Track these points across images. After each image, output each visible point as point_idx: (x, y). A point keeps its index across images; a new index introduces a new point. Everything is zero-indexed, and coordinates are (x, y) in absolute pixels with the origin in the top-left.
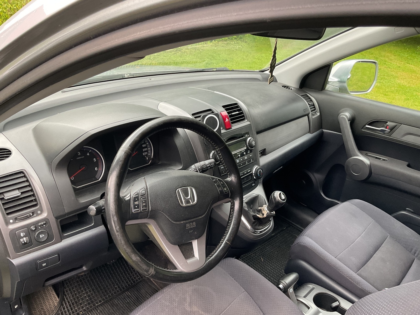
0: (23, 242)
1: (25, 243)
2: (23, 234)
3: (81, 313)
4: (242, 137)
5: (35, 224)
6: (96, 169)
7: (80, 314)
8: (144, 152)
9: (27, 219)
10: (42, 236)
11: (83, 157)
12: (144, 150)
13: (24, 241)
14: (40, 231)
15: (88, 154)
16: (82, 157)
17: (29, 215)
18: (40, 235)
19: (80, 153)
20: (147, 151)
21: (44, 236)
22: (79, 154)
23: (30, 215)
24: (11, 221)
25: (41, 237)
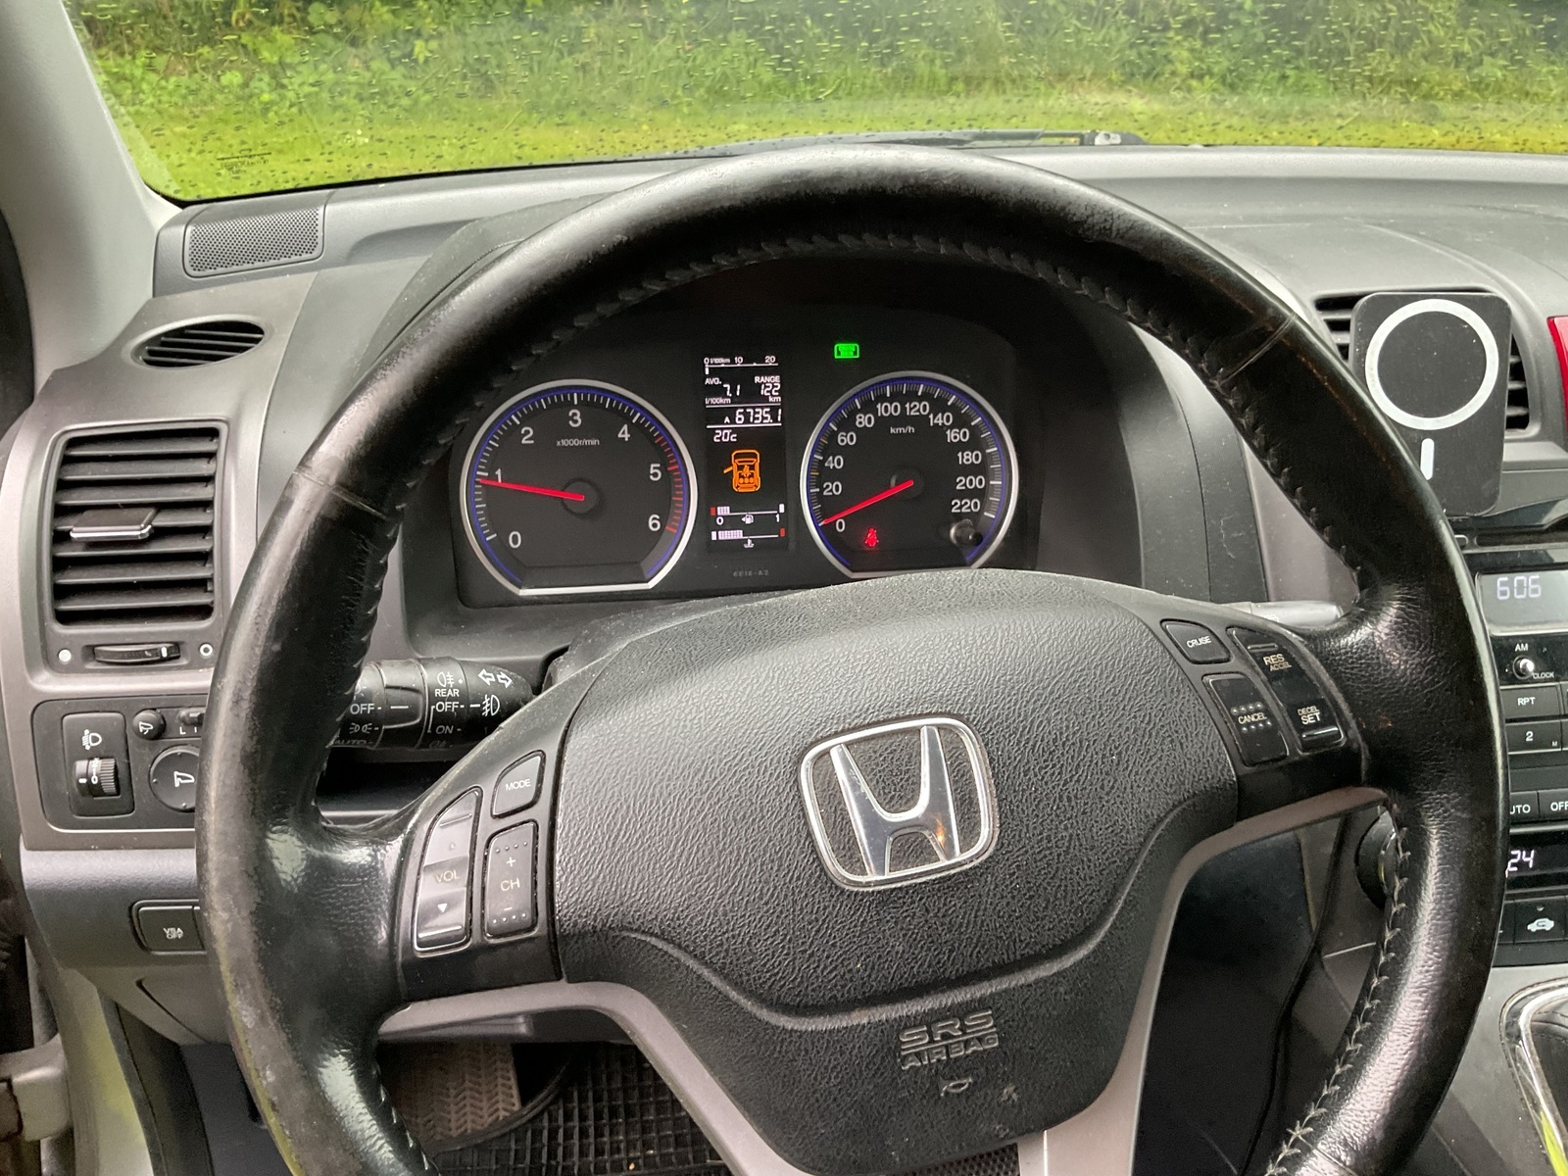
0: (83, 781)
1: (92, 790)
2: (95, 739)
3: (632, 1167)
5: (162, 704)
6: (655, 525)
7: (625, 1168)
8: (962, 495)
9: (137, 671)
10: (183, 778)
11: (594, 442)
12: (962, 483)
13: (88, 776)
14: (179, 750)
15: (624, 434)
16: (586, 442)
17: (149, 651)
18: (176, 773)
19: (578, 418)
20: (979, 494)
21: (193, 780)
22: (576, 422)
23: (157, 652)
24: (65, 656)
25: (177, 785)
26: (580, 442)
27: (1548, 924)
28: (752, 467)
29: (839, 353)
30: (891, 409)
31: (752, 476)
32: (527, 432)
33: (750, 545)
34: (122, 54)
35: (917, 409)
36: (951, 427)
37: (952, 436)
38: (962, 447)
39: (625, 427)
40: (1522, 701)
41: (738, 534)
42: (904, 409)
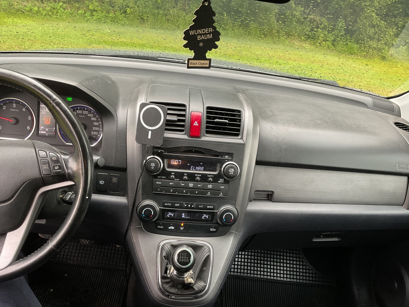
4: (218, 156)
6: (28, 128)
8: (94, 131)
11: (18, 111)
12: (94, 128)
15: (24, 110)
16: (16, 110)
19: (15, 105)
20: (98, 131)
26: (15, 110)
27: (173, 228)
28: (49, 120)
29: (68, 99)
30: (80, 112)
31: (48, 121)
32: (4, 107)
33: (47, 135)
34: (56, 2)
35: (85, 112)
36: (92, 117)
37: (92, 119)
38: (94, 121)
39: (24, 108)
40: (171, 184)
41: (45, 132)
42: (82, 112)
